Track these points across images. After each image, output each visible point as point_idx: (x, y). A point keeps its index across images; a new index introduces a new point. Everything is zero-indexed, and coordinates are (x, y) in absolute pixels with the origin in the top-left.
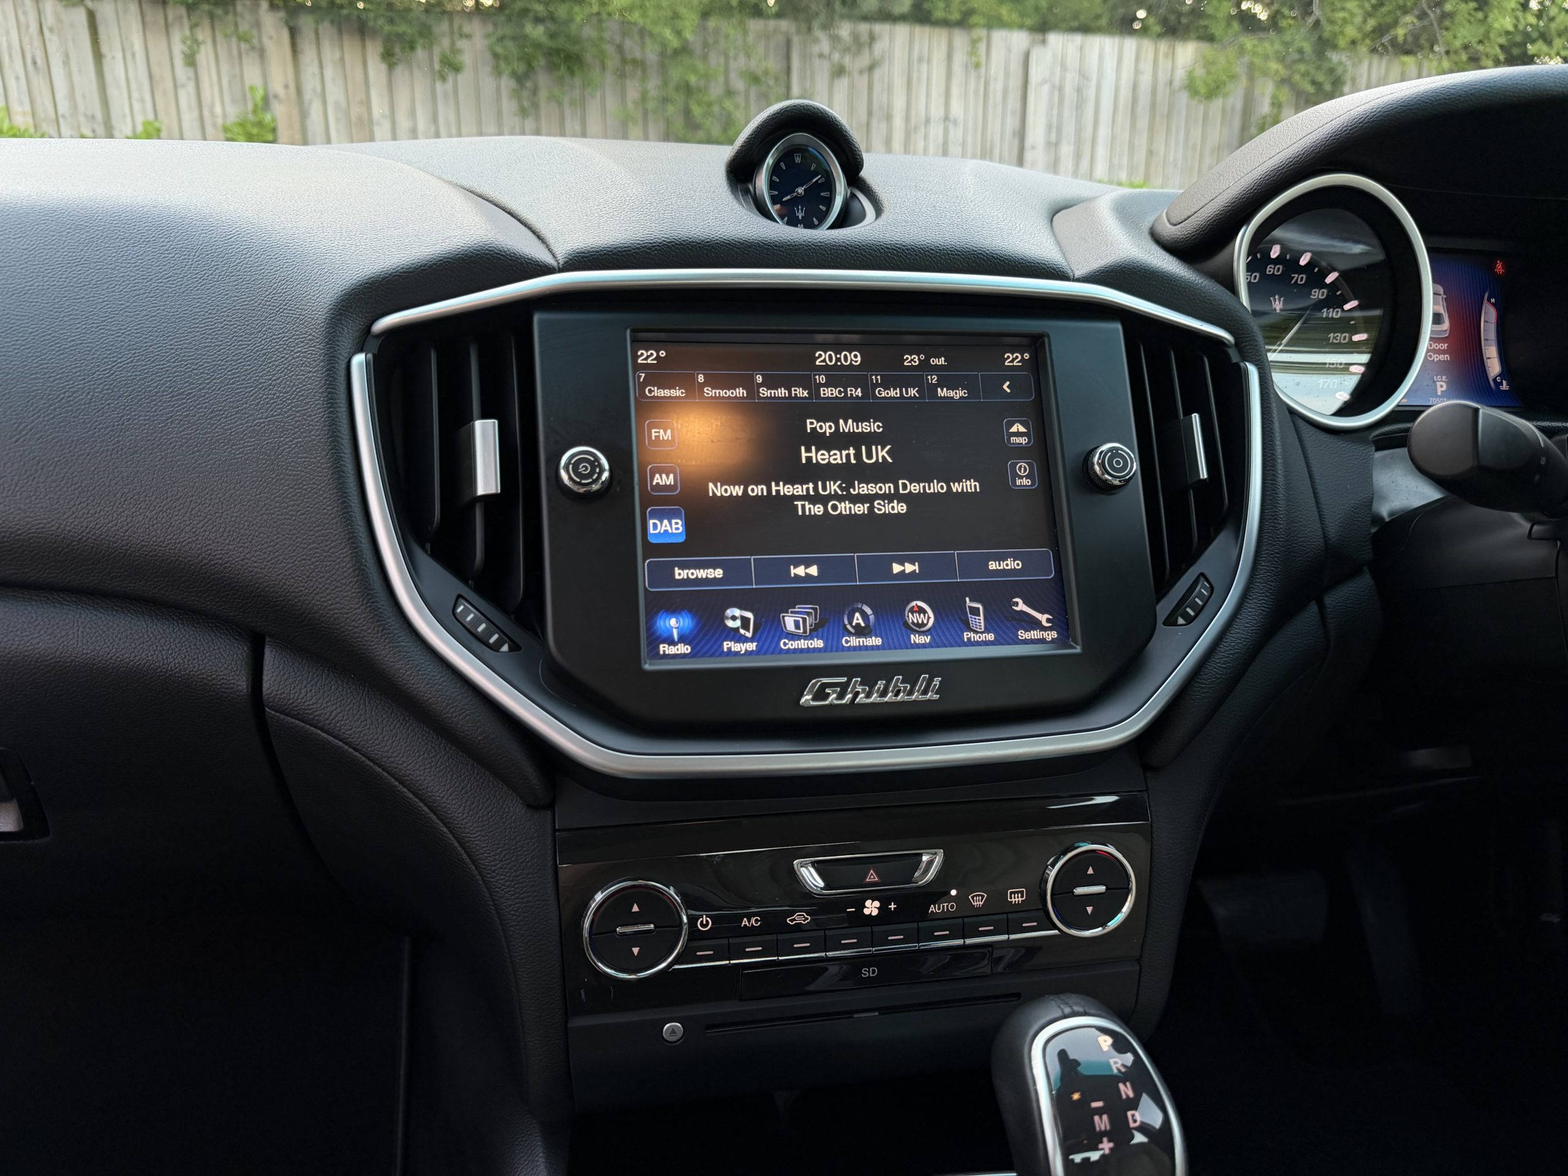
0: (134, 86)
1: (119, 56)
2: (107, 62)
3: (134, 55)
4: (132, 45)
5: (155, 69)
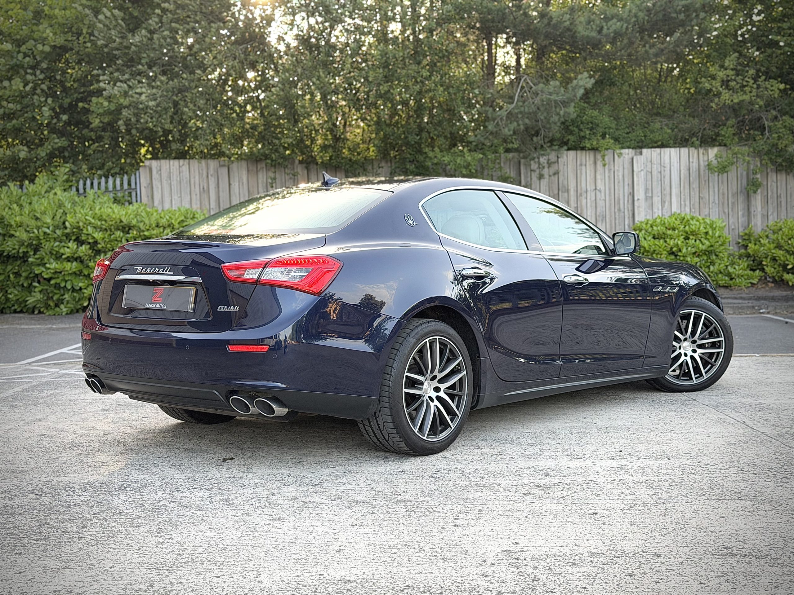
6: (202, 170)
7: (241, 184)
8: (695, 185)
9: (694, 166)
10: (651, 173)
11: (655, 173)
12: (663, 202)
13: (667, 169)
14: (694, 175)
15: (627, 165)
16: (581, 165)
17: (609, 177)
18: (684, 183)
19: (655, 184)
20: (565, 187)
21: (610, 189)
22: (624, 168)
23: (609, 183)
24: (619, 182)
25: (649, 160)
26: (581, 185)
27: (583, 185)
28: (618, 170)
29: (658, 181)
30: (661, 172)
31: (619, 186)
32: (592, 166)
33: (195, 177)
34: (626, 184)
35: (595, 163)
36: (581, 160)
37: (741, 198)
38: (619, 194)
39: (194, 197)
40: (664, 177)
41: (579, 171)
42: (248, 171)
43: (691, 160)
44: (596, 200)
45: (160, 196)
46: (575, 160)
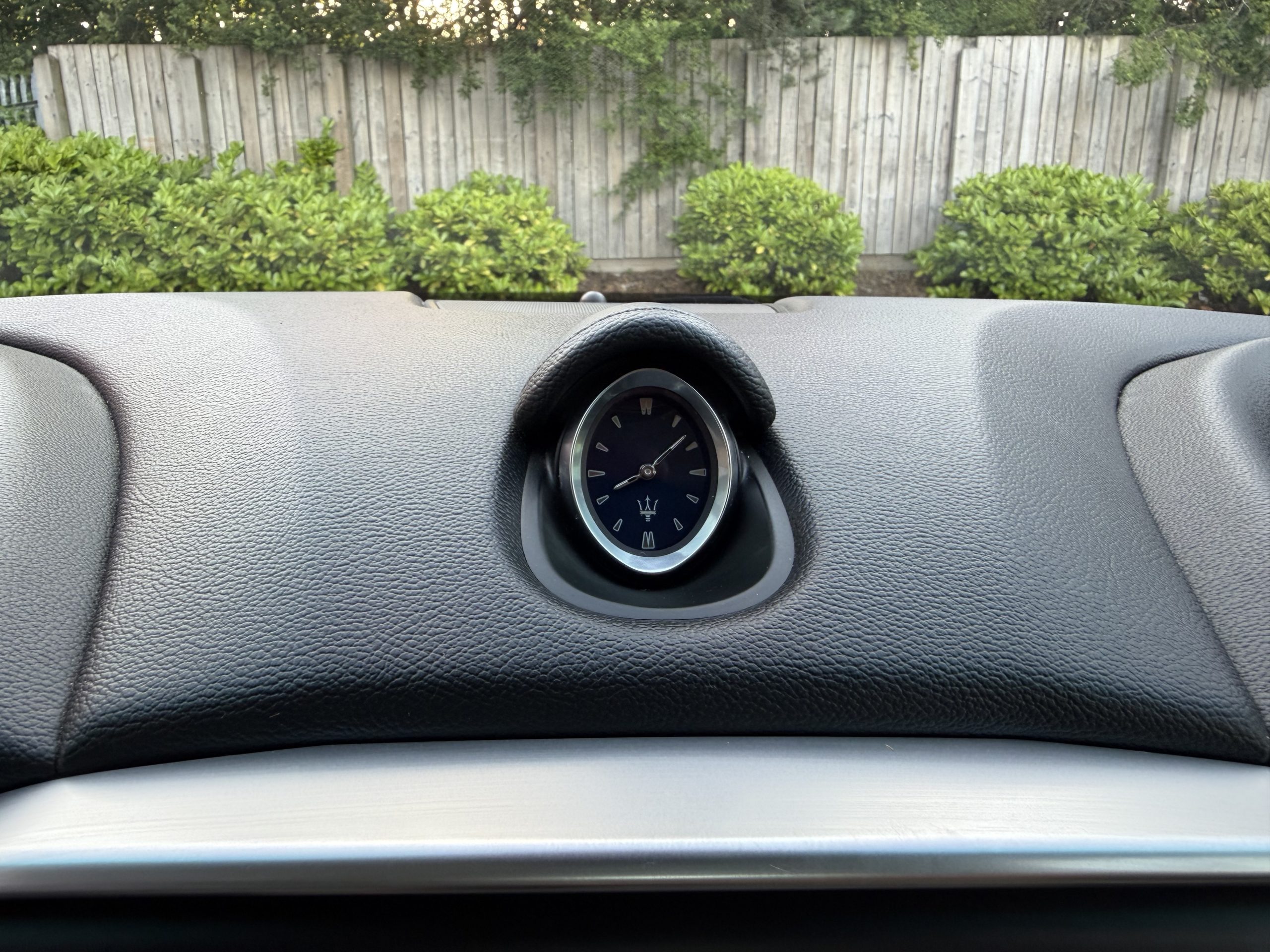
0: (228, 116)
1: (218, 93)
2: (209, 98)
3: (228, 93)
4: (227, 85)
5: (244, 104)
6: (152, 65)
7: (225, 94)
8: (1068, 112)
9: (1071, 74)
10: (990, 85)
11: (997, 86)
12: (1004, 144)
13: (1021, 78)
14: (1069, 90)
15: (948, 70)
16: (861, 66)
17: (911, 91)
18: (1049, 106)
19: (994, 106)
20: (826, 109)
21: (910, 115)
22: (940, 74)
23: (910, 104)
24: (928, 102)
25: (989, 59)
26: (857, 106)
27: (862, 108)
28: (929, 78)
29: (1000, 102)
30: (1007, 85)
31: (927, 109)
32: (882, 69)
33: (140, 80)
34: (941, 105)
35: (887, 63)
36: (862, 55)
37: (1149, 139)
38: (926, 125)
39: (142, 118)
40: (1013, 94)
41: (855, 78)
42: (236, 67)
43: (1067, 61)
44: (882, 136)
45: (81, 116)
46: (849, 57)
